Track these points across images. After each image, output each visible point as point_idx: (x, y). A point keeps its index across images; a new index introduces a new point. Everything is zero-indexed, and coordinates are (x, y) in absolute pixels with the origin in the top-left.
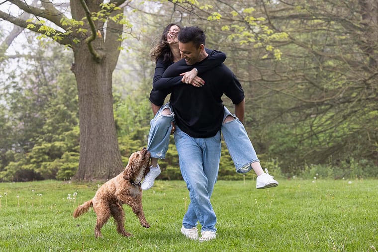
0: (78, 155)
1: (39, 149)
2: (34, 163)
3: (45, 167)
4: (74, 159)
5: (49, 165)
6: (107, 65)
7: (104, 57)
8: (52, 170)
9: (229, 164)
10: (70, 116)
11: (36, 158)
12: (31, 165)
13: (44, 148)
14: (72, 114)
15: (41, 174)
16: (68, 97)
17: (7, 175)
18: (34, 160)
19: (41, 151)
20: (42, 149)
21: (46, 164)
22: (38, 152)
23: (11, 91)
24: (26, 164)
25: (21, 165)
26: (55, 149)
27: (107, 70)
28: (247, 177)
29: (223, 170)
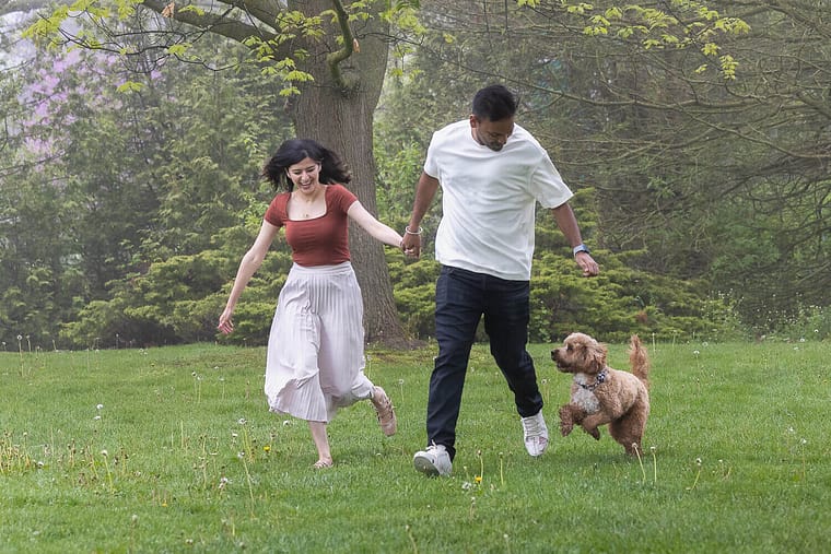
0: (261, 284)
1: (164, 270)
2: (153, 302)
3: (184, 313)
4: (252, 293)
5: (194, 306)
6: (363, 100)
7: (357, 85)
8: (202, 320)
9: (618, 305)
10: (226, 185)
11: (157, 289)
12: (147, 307)
13: (176, 267)
14: (231, 179)
15: (176, 328)
16: (218, 137)
17: (83, 332)
18: (154, 294)
19: (168, 274)
20: (171, 269)
21: (185, 306)
22: (162, 275)
23: (70, 119)
24: (135, 305)
25: (121, 307)
26: (203, 269)
27: (363, 111)
28: (658, 335)
29: (605, 319)
